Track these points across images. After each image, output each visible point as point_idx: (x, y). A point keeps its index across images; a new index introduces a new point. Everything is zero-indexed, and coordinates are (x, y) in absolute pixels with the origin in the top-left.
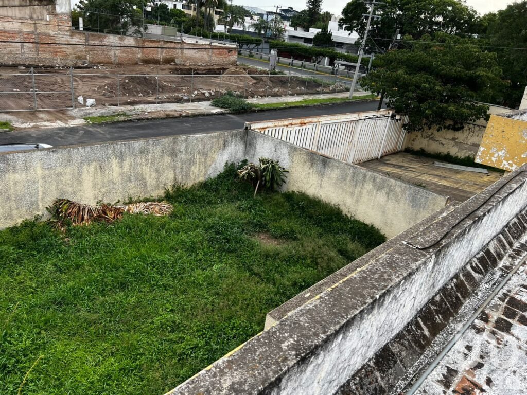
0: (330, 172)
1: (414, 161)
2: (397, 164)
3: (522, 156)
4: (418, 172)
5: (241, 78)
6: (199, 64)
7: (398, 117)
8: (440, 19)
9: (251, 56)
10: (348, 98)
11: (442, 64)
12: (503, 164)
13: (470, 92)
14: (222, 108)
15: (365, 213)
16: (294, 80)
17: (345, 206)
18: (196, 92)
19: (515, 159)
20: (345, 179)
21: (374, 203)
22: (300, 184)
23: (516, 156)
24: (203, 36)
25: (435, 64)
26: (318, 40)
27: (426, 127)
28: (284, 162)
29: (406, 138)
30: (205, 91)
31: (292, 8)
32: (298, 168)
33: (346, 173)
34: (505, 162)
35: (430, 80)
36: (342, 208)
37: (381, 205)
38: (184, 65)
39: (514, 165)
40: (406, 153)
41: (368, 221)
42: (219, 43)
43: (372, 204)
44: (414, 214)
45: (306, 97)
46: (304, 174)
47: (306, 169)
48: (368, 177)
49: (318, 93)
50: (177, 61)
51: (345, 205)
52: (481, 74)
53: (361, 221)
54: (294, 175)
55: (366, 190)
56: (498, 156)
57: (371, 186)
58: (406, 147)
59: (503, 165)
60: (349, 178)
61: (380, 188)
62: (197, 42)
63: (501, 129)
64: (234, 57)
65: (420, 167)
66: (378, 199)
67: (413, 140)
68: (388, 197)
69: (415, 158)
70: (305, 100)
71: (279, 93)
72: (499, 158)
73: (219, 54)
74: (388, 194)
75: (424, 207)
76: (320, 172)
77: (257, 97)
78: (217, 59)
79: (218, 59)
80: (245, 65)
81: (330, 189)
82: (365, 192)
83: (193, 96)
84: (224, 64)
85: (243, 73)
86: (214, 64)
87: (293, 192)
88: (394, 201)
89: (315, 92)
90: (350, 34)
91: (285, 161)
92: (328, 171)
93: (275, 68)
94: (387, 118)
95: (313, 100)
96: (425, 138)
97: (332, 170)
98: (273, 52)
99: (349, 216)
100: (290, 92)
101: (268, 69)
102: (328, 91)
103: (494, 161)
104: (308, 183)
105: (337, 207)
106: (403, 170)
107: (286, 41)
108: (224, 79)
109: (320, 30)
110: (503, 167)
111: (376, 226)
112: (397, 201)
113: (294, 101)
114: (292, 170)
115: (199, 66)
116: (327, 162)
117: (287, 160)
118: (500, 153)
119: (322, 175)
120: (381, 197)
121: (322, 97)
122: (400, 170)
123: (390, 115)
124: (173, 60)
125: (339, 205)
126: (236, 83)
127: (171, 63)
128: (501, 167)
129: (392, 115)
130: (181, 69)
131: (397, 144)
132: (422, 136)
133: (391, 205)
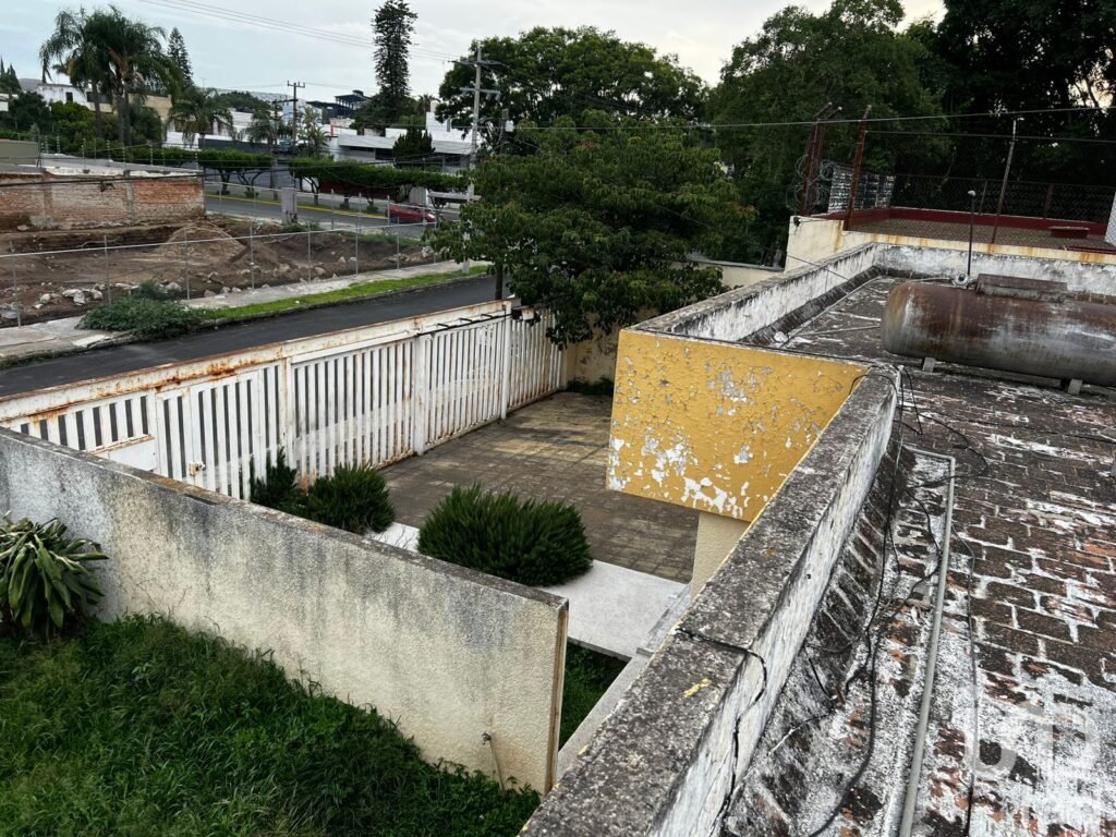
0: (223, 547)
1: (585, 411)
2: (546, 427)
3: (737, 460)
4: (590, 445)
5: (212, 247)
6: (102, 224)
7: (527, 315)
8: (634, 96)
9: (250, 195)
10: (461, 271)
11: (603, 182)
12: (687, 490)
13: (676, 242)
14: (110, 329)
15: (346, 674)
16: (344, 240)
17: (288, 653)
18: (46, 297)
19: (719, 471)
20: (270, 568)
21: (362, 640)
22: (154, 593)
23: (718, 459)
24: (113, 157)
25: (587, 183)
26: (400, 151)
27: (597, 331)
28: (93, 524)
29: (566, 357)
30: (73, 291)
31: (361, 93)
32: (135, 541)
33: (269, 548)
34: (690, 483)
35: (582, 220)
36: (280, 660)
37: (383, 644)
38: (57, 228)
39: (718, 491)
40: (571, 394)
41: (359, 700)
42: (149, 172)
43: (358, 643)
44: (479, 667)
45: (359, 278)
46: (157, 559)
47: (159, 541)
48: (329, 558)
49: (392, 266)
50: (35, 220)
51: (285, 648)
52: (686, 201)
53: (340, 698)
54: (129, 563)
55: (334, 600)
56: (666, 466)
57: (344, 585)
58: (571, 379)
59: (687, 493)
60: (279, 564)
61: (368, 591)
62: (86, 172)
63: (657, 375)
64: (195, 201)
65: (598, 427)
66: (370, 624)
67: (584, 361)
68: (396, 615)
69: (590, 405)
70: (355, 287)
71: (291, 276)
72: (672, 471)
73: (153, 196)
74: (394, 606)
75: (502, 644)
76: (199, 549)
77: (230, 292)
78: (148, 209)
79: (153, 207)
80: (225, 217)
81: (236, 602)
82: (330, 605)
83: (38, 306)
84: (171, 219)
85: (219, 235)
86: (144, 219)
87: (138, 617)
88: (416, 630)
89: (385, 265)
90: (464, 136)
91: (94, 521)
92: (218, 546)
93: (295, 217)
94: (502, 319)
95: (376, 284)
96: (606, 354)
97: (229, 541)
98: (307, 184)
99: (306, 684)
100: (321, 271)
101: (280, 222)
102: (418, 259)
103: (659, 480)
104: (174, 586)
105: (267, 658)
106: (555, 443)
107: (336, 159)
108: (170, 253)
109: (404, 132)
110: (690, 499)
111: (383, 712)
112: (423, 629)
113: (328, 290)
114: (123, 546)
115: (100, 227)
116: (211, 516)
117: (101, 517)
118: (669, 453)
119: (204, 557)
120: (377, 619)
121: (400, 274)
122: (547, 445)
123: (508, 311)
124: (25, 220)
125: (271, 652)
126: (200, 260)
127: (19, 228)
128: (684, 499)
129: (513, 311)
130: (43, 239)
131: (545, 375)
132: (601, 351)
133: (410, 641)
